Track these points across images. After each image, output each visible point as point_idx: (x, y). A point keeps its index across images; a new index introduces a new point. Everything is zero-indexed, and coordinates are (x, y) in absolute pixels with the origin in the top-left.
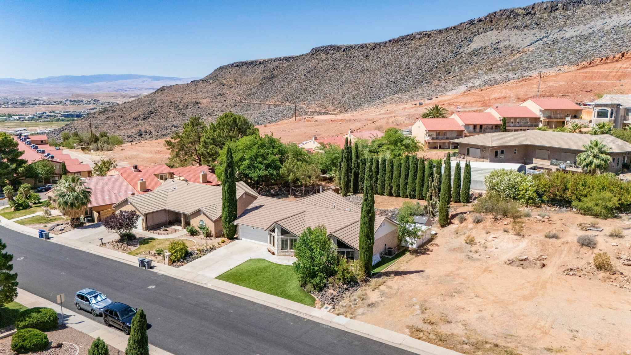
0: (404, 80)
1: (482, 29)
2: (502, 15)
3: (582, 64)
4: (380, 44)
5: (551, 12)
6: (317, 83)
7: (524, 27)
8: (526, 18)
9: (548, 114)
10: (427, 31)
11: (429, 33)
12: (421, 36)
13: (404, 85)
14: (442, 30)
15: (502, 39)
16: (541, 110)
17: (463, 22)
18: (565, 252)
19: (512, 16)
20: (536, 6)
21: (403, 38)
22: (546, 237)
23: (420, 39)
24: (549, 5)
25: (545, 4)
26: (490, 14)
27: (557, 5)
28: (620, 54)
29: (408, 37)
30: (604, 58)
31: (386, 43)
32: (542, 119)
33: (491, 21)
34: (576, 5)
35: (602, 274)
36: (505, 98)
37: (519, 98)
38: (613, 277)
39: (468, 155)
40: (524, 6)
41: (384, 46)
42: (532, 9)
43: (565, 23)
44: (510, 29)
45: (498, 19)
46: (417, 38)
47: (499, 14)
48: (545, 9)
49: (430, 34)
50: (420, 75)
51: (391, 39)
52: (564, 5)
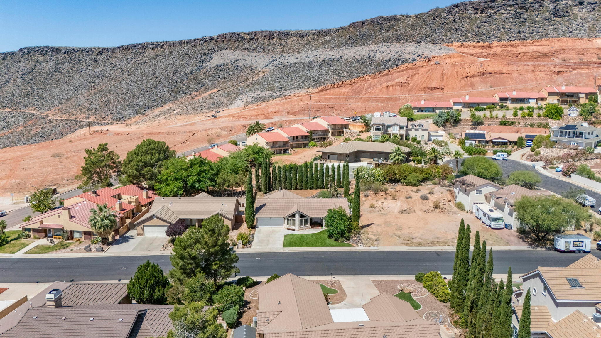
0: (156, 88)
1: (217, 47)
2: (231, 37)
3: (320, 87)
4: (107, 50)
5: (269, 39)
6: (42, 87)
7: (253, 50)
8: (252, 42)
9: (333, 127)
10: (158, 42)
11: (161, 44)
12: (154, 46)
13: (160, 94)
14: (176, 43)
15: (239, 59)
16: (329, 125)
17: (196, 38)
18: (418, 204)
19: (239, 39)
20: (258, 34)
21: (134, 46)
22: (406, 198)
23: (153, 49)
24: (267, 33)
25: (264, 33)
26: (220, 35)
27: (273, 35)
28: (341, 82)
29: (140, 46)
30: (333, 85)
31: (114, 49)
32: (330, 130)
33: (223, 41)
34: (286, 36)
35: (438, 210)
36: (278, 112)
37: (288, 112)
38: (443, 210)
39: (329, 159)
40: (247, 32)
41: (113, 52)
42: (255, 35)
43: (283, 50)
44: (242, 50)
45: (228, 41)
46: (150, 48)
47: (229, 35)
48: (265, 36)
49: (163, 46)
50: (172, 85)
51: (120, 45)
52: (278, 35)
